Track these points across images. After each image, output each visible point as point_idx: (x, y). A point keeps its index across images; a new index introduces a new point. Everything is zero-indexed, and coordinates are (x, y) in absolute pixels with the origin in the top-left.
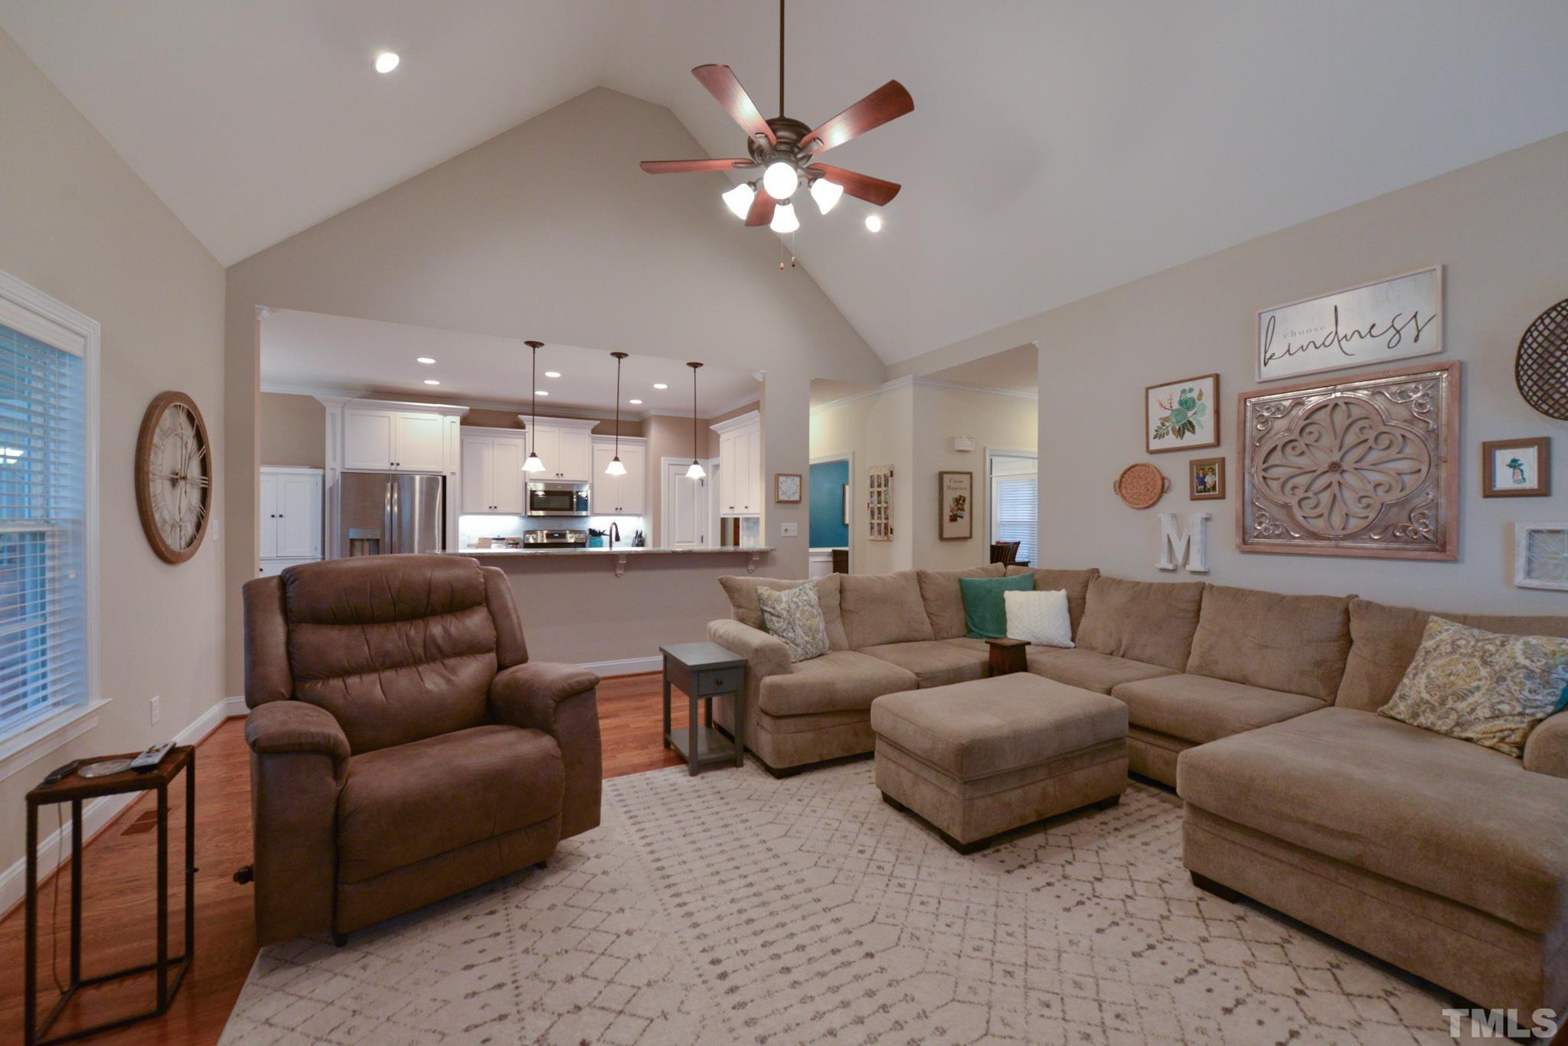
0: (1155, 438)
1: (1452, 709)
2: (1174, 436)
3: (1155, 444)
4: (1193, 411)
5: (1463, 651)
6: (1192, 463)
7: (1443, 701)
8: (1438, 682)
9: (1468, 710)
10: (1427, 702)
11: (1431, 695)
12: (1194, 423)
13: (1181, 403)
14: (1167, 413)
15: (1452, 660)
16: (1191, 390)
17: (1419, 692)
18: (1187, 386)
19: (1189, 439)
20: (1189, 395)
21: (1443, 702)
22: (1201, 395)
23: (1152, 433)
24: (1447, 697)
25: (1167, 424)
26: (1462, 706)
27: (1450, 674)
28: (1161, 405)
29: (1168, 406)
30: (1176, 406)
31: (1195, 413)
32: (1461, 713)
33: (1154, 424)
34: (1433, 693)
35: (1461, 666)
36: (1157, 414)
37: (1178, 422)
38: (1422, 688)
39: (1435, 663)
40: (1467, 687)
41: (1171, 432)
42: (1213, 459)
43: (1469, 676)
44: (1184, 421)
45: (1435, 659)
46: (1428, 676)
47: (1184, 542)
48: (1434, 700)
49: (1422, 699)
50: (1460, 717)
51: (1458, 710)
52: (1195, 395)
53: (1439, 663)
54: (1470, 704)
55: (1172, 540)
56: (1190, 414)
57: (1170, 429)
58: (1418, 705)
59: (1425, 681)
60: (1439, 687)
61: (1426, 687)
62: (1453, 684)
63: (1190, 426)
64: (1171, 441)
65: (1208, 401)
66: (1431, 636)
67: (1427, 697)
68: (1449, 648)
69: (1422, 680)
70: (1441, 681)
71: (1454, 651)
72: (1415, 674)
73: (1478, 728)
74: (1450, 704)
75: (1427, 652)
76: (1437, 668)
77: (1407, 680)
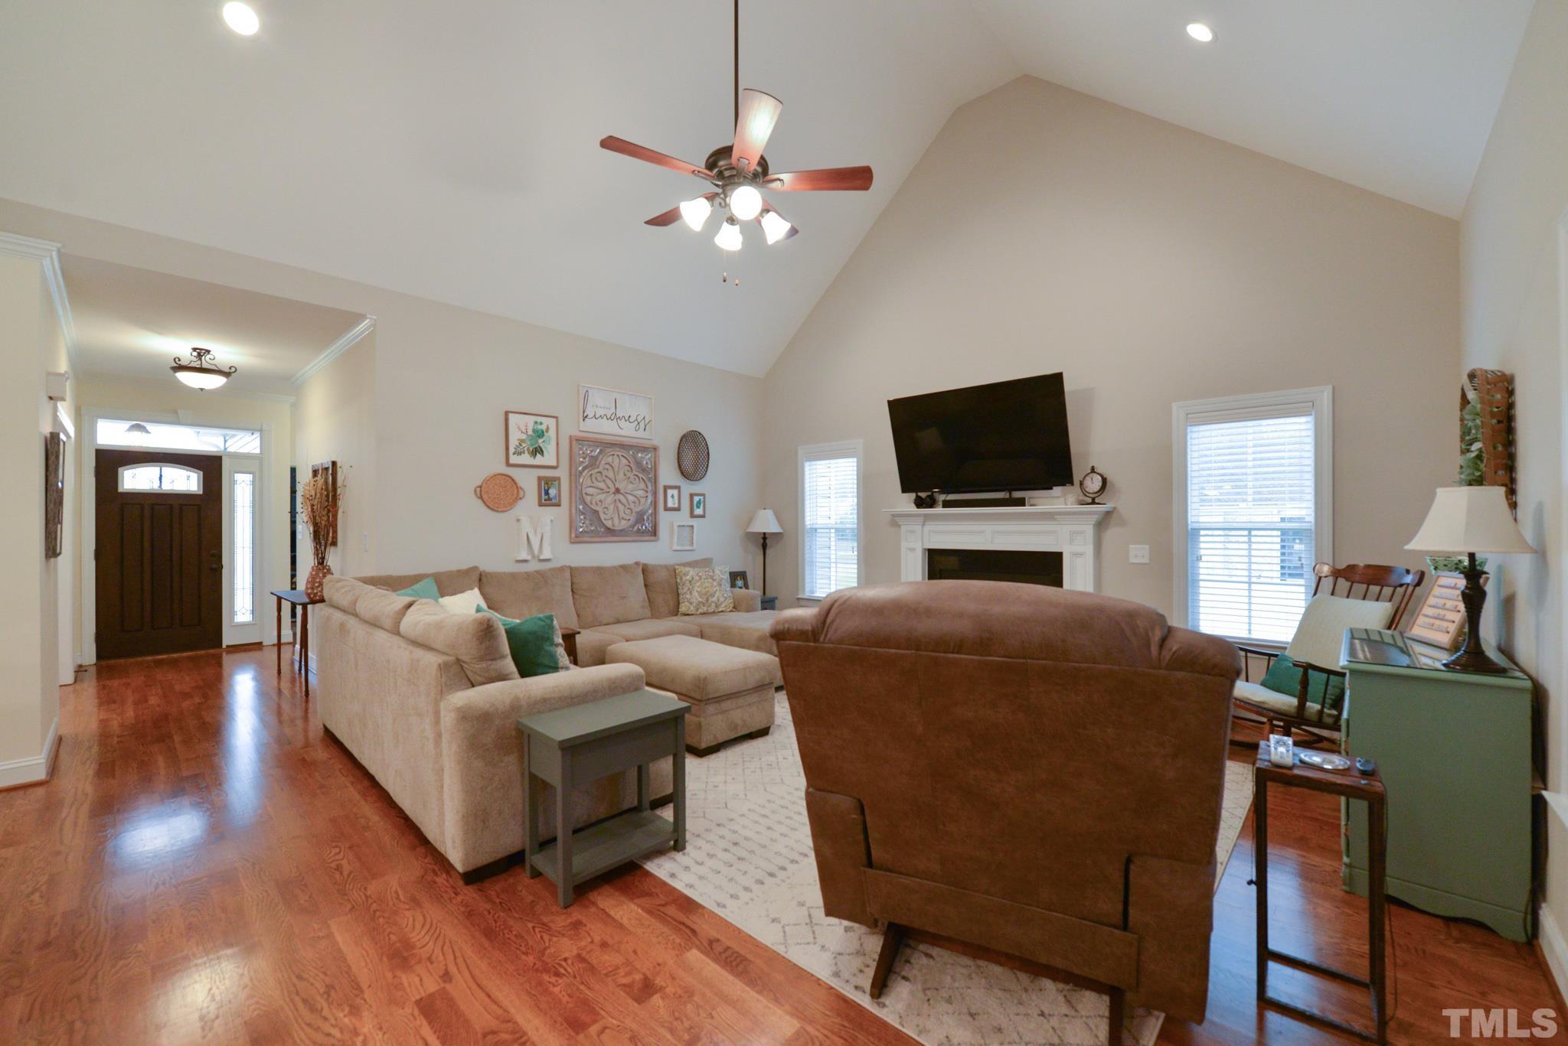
0: (514, 454)
1: (713, 602)
2: (528, 456)
3: (514, 459)
4: (542, 440)
5: (703, 577)
6: (540, 479)
9: (718, 600)
10: (702, 602)
12: (543, 449)
13: (534, 431)
14: (524, 437)
15: (702, 583)
16: (541, 423)
17: (697, 599)
18: (539, 419)
19: (539, 460)
20: (540, 427)
21: (708, 601)
22: (548, 429)
23: (512, 450)
24: (709, 597)
25: (524, 445)
26: (714, 599)
27: (706, 588)
28: (519, 428)
29: (524, 431)
30: (530, 432)
31: (544, 441)
32: (716, 603)
33: (513, 443)
34: (703, 597)
35: (706, 584)
36: (515, 437)
37: (532, 445)
38: (698, 597)
40: (713, 591)
41: (526, 452)
42: (554, 477)
43: (712, 587)
44: (537, 446)
45: (695, 584)
46: (697, 591)
47: (539, 537)
48: (704, 600)
49: (699, 602)
51: (715, 601)
52: (544, 427)
53: (698, 584)
55: (531, 536)
56: (540, 441)
57: (525, 449)
58: (698, 605)
60: (704, 594)
62: (710, 592)
63: (538, 451)
64: (526, 459)
65: (552, 433)
66: (684, 574)
67: (701, 600)
68: (697, 578)
69: (695, 594)
70: (704, 591)
71: (701, 579)
72: (691, 592)
73: (723, 606)
74: (711, 600)
75: (690, 582)
76: (698, 587)
77: (687, 596)
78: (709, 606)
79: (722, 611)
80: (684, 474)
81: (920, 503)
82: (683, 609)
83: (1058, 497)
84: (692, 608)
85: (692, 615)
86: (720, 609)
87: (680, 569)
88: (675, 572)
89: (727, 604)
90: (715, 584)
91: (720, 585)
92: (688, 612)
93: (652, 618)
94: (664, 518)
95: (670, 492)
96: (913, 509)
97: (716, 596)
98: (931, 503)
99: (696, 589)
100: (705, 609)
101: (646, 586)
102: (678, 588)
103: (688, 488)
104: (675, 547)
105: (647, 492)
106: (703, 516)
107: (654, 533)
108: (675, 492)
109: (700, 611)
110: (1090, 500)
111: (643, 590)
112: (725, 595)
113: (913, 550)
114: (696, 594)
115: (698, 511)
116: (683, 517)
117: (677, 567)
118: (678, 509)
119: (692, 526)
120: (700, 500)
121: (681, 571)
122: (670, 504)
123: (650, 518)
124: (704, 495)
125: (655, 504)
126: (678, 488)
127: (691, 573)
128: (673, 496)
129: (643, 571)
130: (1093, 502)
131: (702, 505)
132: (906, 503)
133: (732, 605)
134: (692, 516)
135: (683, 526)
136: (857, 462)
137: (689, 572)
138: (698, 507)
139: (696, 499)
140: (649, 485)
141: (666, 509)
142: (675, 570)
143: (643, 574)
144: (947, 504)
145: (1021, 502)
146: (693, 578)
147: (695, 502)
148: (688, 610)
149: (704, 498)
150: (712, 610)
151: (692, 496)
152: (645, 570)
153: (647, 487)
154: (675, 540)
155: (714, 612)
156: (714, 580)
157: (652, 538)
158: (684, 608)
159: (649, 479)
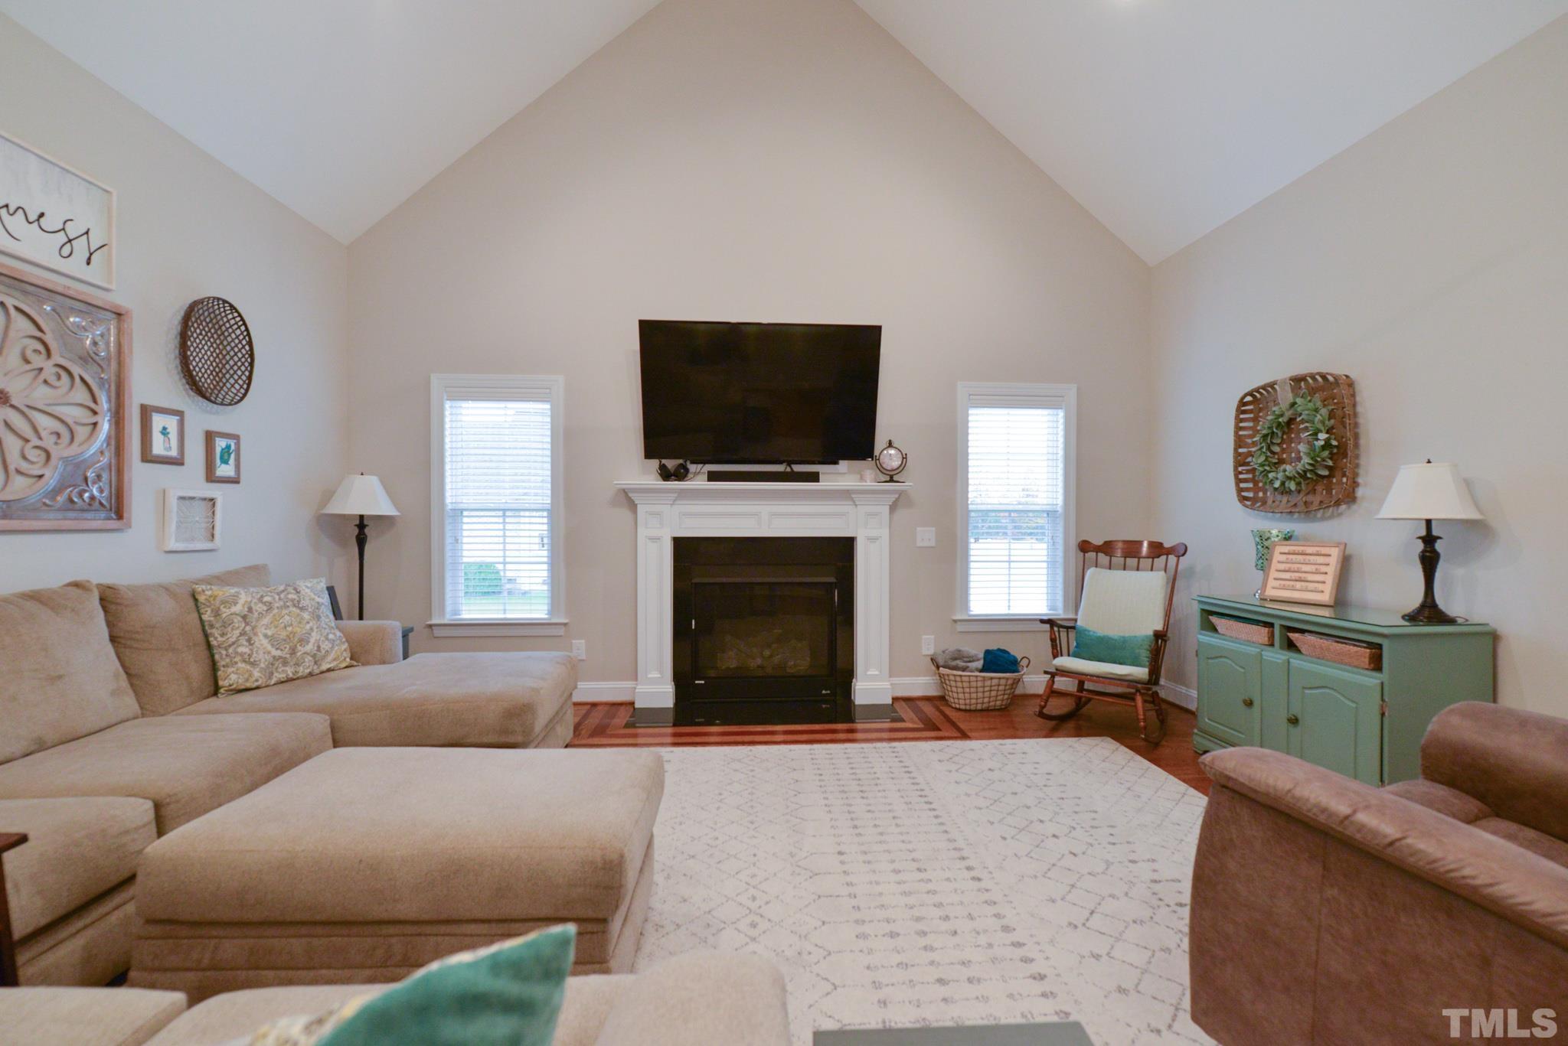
1: (305, 653)
5: (277, 605)
7: (293, 650)
8: (281, 637)
9: (316, 648)
10: (280, 657)
11: (282, 650)
15: (274, 615)
17: (267, 653)
21: (293, 652)
24: (296, 645)
26: (309, 647)
27: (285, 627)
32: (312, 654)
34: (282, 647)
35: (287, 618)
38: (269, 647)
39: (263, 623)
40: (304, 632)
43: (300, 623)
45: (259, 621)
46: (266, 636)
48: (285, 654)
49: (274, 657)
50: (314, 656)
51: (309, 652)
53: (265, 621)
54: (314, 644)
58: (272, 664)
59: (267, 641)
60: (285, 640)
61: (272, 645)
62: (294, 633)
66: (223, 602)
67: (278, 653)
68: (260, 608)
69: (261, 642)
70: (283, 634)
71: (270, 609)
72: (249, 640)
73: (330, 658)
74: (301, 650)
75: (244, 617)
76: (267, 627)
77: (241, 650)
78: (297, 664)
79: (329, 670)
80: (196, 387)
81: (666, 475)
82: (230, 677)
83: (845, 474)
84: (256, 674)
85: (258, 688)
86: (325, 667)
87: (206, 593)
88: (196, 600)
89: (339, 652)
90: (306, 616)
91: (319, 617)
92: (248, 685)
93: (143, 715)
94: (142, 479)
95: (158, 421)
96: (653, 481)
97: (312, 640)
98: (680, 474)
99: (261, 630)
100: (290, 671)
101: (113, 639)
102: (206, 636)
103: (202, 417)
104: (173, 545)
105: (95, 413)
106: (235, 481)
107: (117, 508)
108: (172, 423)
109: (278, 676)
110: (888, 478)
111: (109, 648)
112: (331, 636)
113: (655, 539)
114: (265, 642)
115: (225, 470)
116: (190, 479)
117: (199, 588)
118: (178, 462)
119: (212, 501)
120: (228, 447)
121: (215, 597)
122: (158, 447)
123: (105, 476)
124: (236, 437)
125: (118, 441)
126: (179, 414)
127: (244, 598)
128: (164, 431)
129: (103, 600)
130: (891, 480)
131: (233, 456)
132: (642, 474)
133: (347, 655)
134: (211, 477)
135: (192, 498)
136: (552, 410)
137: (236, 596)
138: (225, 461)
139: (220, 444)
140: (103, 398)
141: (147, 457)
142: (194, 596)
143: (104, 608)
144: (713, 477)
145: (814, 477)
146: (250, 610)
147: (218, 450)
148: (247, 680)
149: (238, 445)
150: (308, 671)
151: (210, 437)
152: (109, 600)
153: (95, 401)
154: (172, 527)
155: (311, 674)
156: (302, 609)
157: (114, 524)
158: (233, 677)
159: (102, 382)
